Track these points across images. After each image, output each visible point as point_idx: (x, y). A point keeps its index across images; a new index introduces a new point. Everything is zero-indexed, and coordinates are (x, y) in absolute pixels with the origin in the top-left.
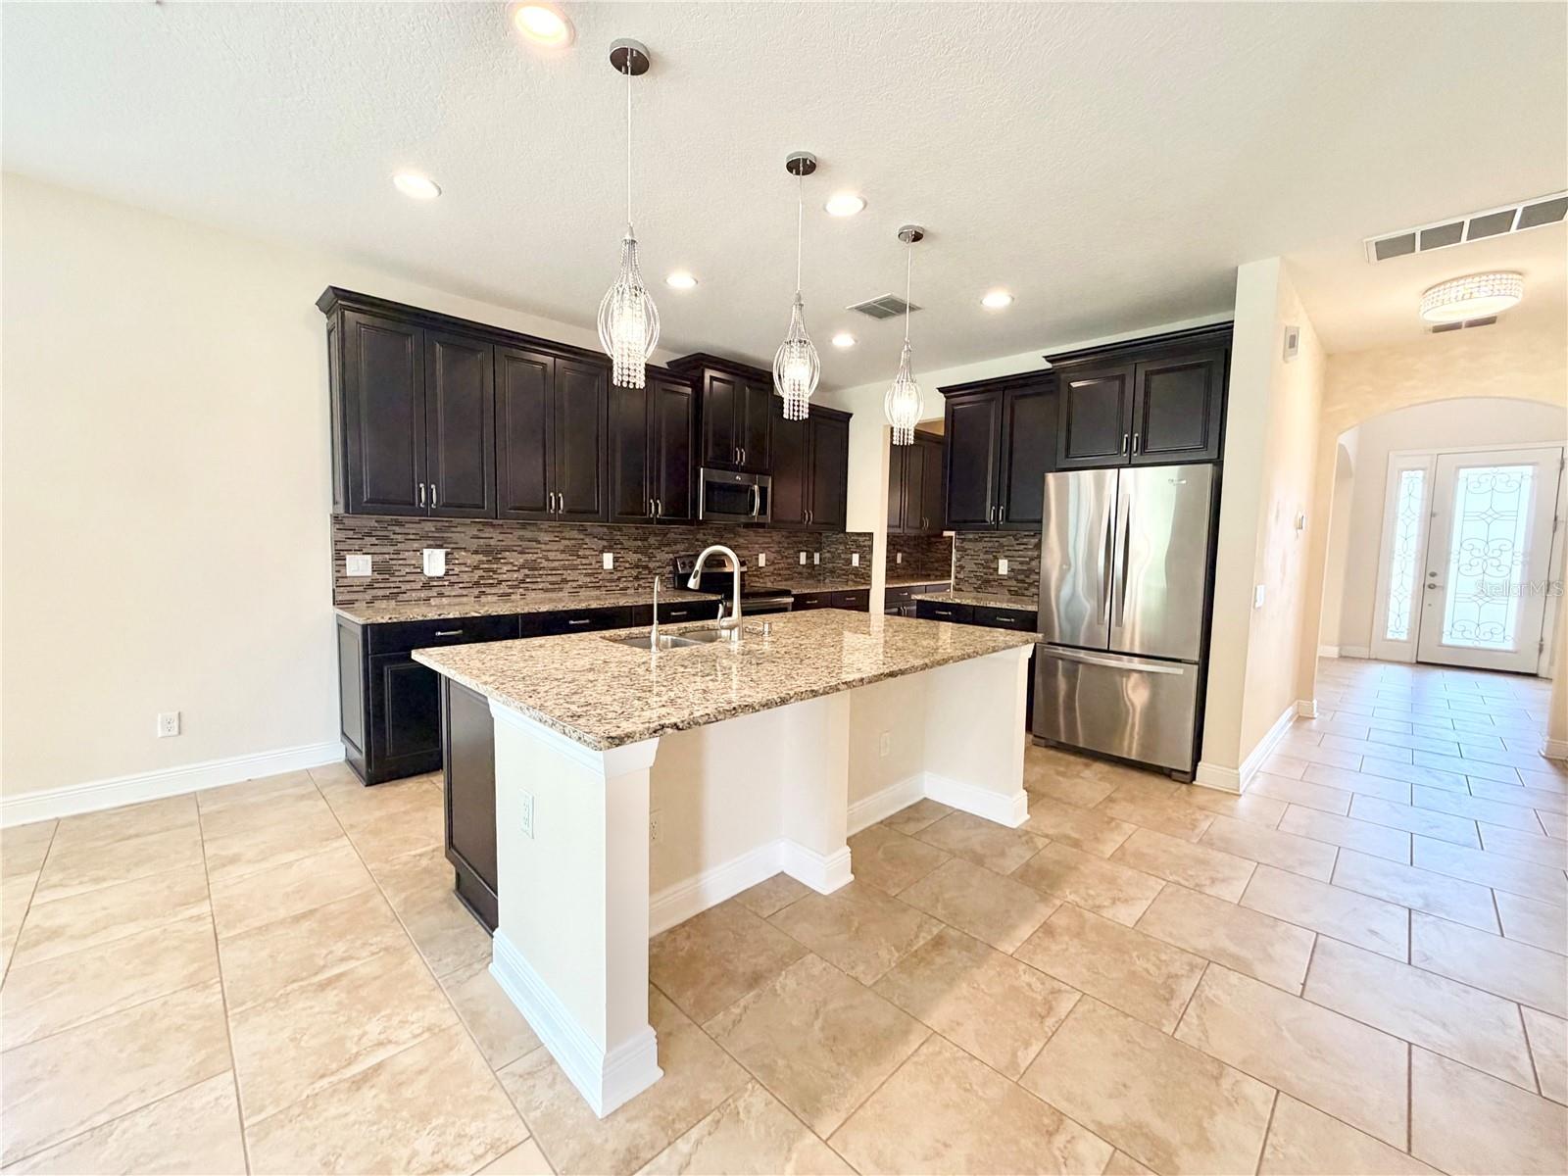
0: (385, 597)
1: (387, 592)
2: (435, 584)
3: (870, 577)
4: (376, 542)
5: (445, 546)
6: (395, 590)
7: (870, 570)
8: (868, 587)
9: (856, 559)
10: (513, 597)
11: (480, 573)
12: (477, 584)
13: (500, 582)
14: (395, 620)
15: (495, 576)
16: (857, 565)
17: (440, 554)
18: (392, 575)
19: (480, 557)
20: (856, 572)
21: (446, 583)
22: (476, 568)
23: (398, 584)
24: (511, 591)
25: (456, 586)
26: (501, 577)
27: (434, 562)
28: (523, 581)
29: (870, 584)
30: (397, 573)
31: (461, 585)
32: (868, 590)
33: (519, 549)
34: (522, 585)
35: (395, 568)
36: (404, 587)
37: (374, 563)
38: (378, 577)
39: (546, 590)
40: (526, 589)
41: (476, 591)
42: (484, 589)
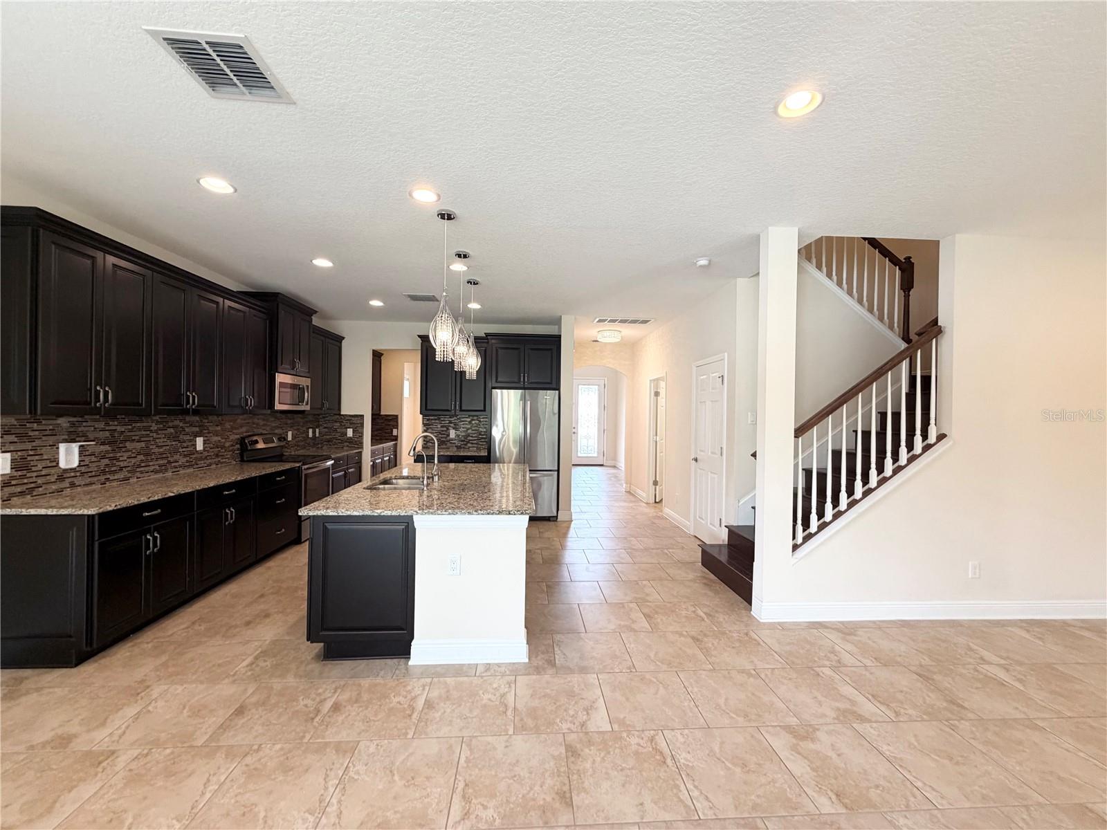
0: (22, 494)
1: (24, 487)
2: (68, 475)
3: (362, 443)
4: (16, 440)
5: (77, 439)
6: (33, 485)
7: (362, 439)
8: (360, 450)
9: (350, 433)
10: (131, 480)
11: (106, 461)
12: (104, 472)
13: (121, 469)
14: (119, 507)
15: (117, 464)
16: (351, 436)
17: (75, 447)
18: (29, 470)
19: (107, 448)
20: (350, 440)
21: (78, 474)
22: (104, 457)
23: (34, 479)
24: (130, 475)
25: (86, 475)
26: (122, 464)
27: (68, 456)
28: (139, 466)
29: (362, 448)
30: (34, 469)
31: (90, 474)
32: (361, 452)
33: (137, 438)
34: (138, 470)
35: (32, 463)
36: (40, 481)
37: (13, 461)
38: (15, 474)
39: (156, 472)
40: (141, 472)
41: (102, 478)
42: (108, 476)
